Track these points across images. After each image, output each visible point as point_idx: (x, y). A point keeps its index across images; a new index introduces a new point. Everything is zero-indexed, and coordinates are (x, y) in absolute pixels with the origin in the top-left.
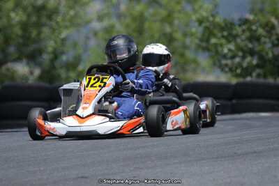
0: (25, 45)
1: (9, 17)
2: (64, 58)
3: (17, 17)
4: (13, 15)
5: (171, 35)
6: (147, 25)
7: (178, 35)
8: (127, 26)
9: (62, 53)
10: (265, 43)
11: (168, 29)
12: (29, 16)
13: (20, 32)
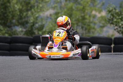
0: (20, 19)
1: (14, 7)
2: (37, 25)
3: (17, 7)
5: (84, 16)
6: (74, 12)
7: (87, 17)
8: (65, 12)
9: (37, 23)
12: (23, 6)
13: (19, 13)
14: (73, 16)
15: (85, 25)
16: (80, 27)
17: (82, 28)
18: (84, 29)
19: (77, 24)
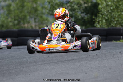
6: (25, 4)
7: (39, 8)
8: (17, 4)
10: (78, 12)
16: (33, 19)
19: (30, 16)
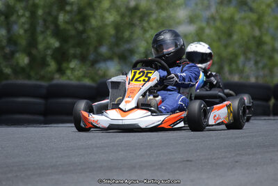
0: (117, 45)
1: (103, 17)
4: (107, 15)
5: (260, 38)
11: (257, 33)
14: (235, 37)
15: (262, 56)
17: (256, 63)
18: (260, 65)
